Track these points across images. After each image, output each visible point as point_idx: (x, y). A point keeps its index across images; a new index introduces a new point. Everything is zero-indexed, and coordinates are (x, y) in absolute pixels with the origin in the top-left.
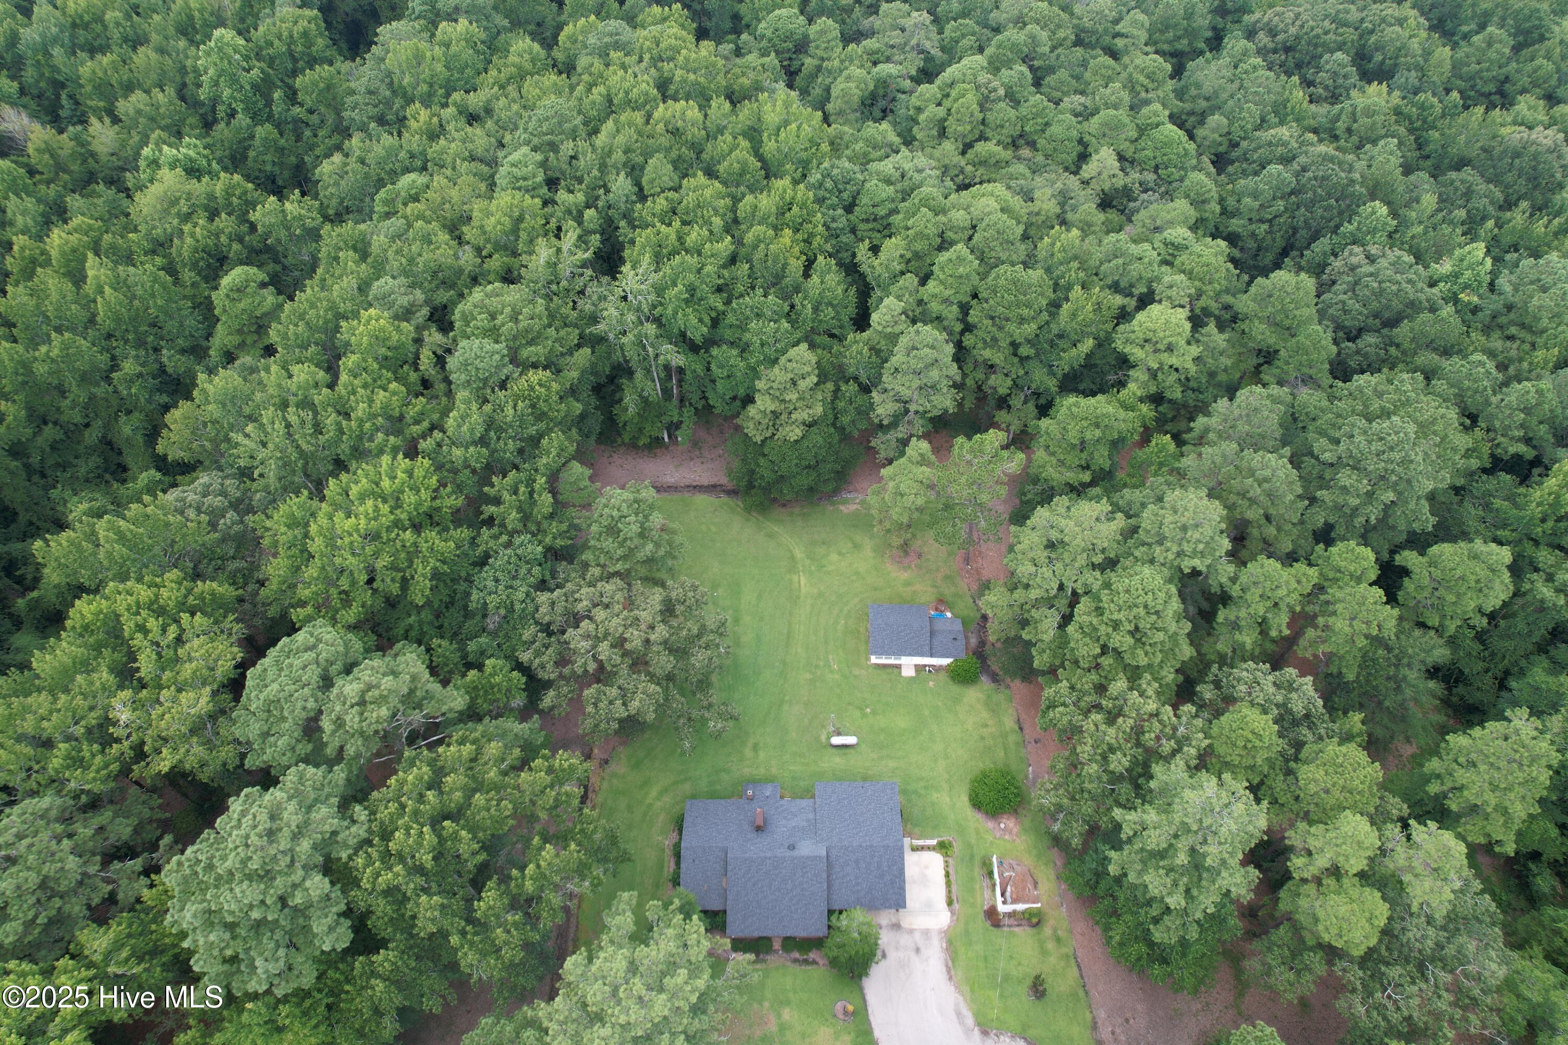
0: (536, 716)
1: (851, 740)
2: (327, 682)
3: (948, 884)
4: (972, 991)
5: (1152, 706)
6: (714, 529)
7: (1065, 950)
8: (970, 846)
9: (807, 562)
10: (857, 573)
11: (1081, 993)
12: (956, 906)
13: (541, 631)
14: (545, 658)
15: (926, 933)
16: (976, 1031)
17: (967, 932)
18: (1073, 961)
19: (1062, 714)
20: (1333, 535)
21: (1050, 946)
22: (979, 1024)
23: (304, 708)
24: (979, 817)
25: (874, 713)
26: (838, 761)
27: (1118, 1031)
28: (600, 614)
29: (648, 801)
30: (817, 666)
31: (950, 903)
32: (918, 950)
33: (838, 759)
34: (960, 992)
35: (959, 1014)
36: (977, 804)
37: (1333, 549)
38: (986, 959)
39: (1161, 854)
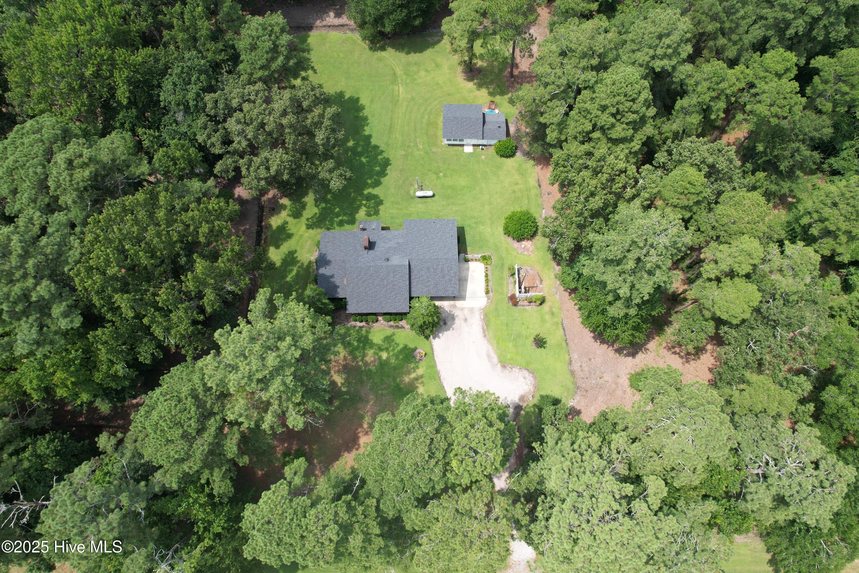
1: (430, 193)
3: (487, 281)
4: (498, 343)
5: (621, 165)
6: (342, 55)
7: (556, 320)
8: (502, 258)
9: (404, 77)
10: (438, 84)
11: (564, 344)
12: (491, 294)
14: (213, 139)
15: (472, 310)
16: (499, 365)
17: (496, 309)
18: (560, 326)
19: (562, 172)
20: (768, 46)
21: (547, 317)
22: (500, 362)
23: (36, 173)
24: (510, 240)
25: (445, 176)
26: (420, 206)
27: (584, 365)
28: (246, 107)
29: (300, 233)
30: (409, 147)
31: (487, 292)
32: (466, 320)
34: (491, 344)
35: (489, 356)
36: (507, 232)
37: (767, 55)
38: (507, 325)
39: (619, 262)
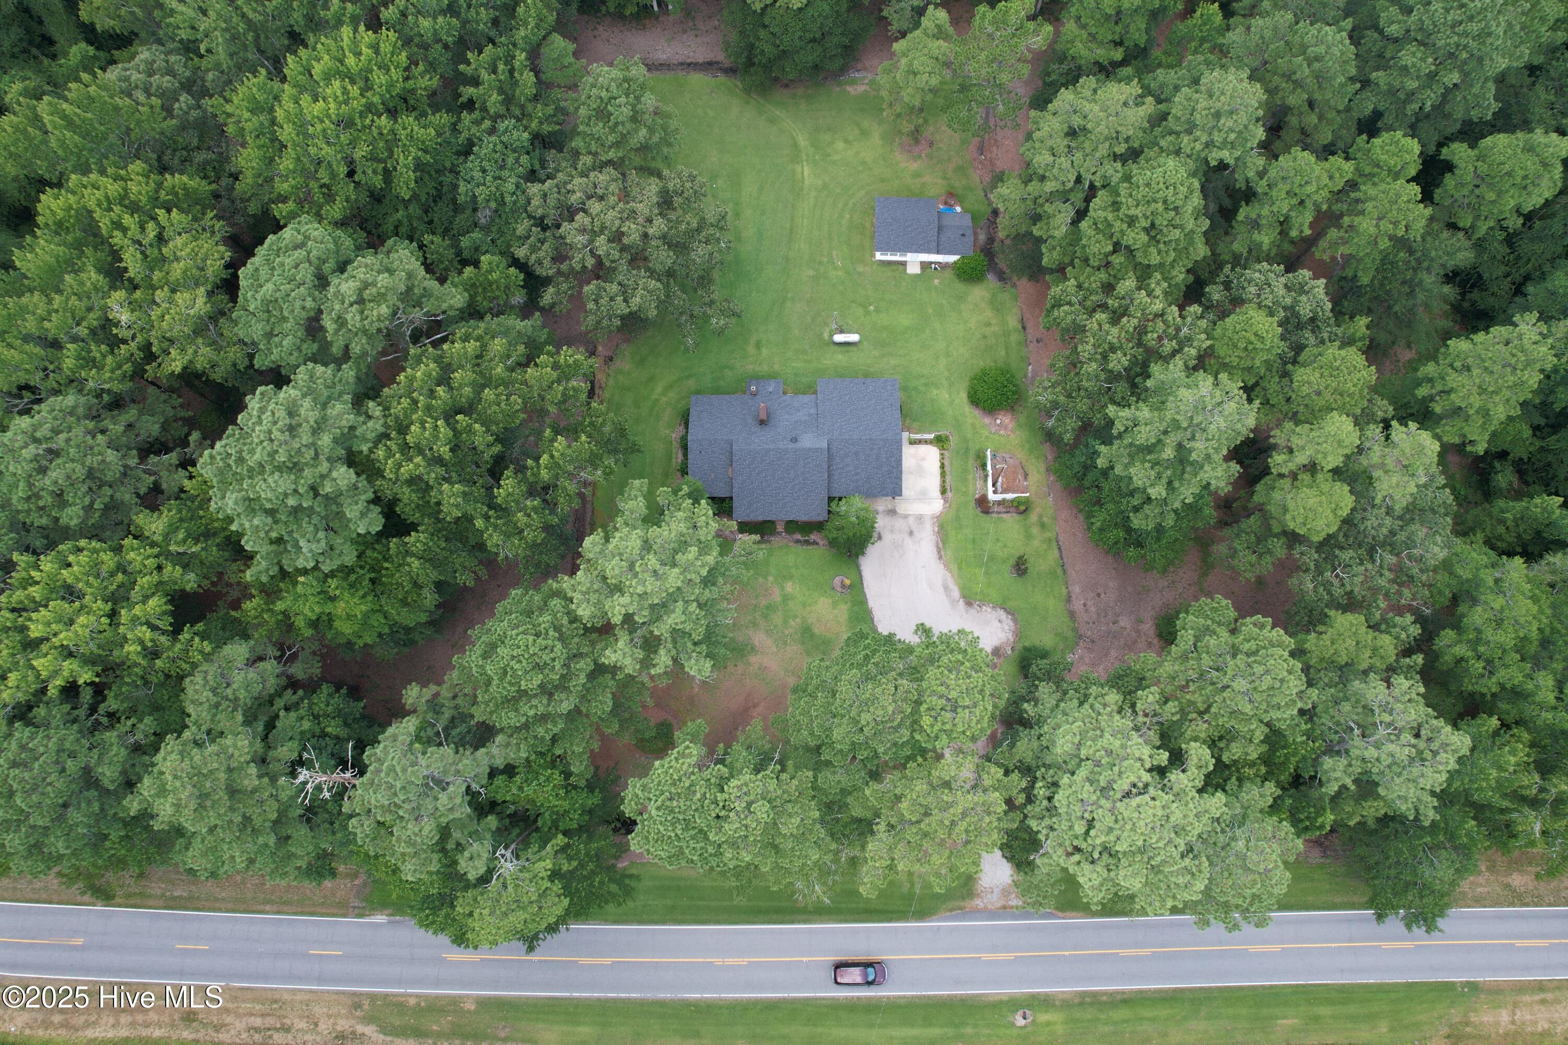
0: (537, 314)
1: (854, 338)
2: (322, 282)
3: (943, 475)
4: (960, 569)
5: (1158, 306)
6: (711, 113)
7: (1048, 534)
8: (965, 440)
9: (811, 150)
10: (864, 163)
11: (1060, 572)
12: (949, 494)
13: (535, 225)
14: (542, 254)
15: (920, 518)
16: (961, 602)
17: (958, 518)
18: (1054, 544)
19: (1067, 313)
20: (1379, 124)
21: (1035, 531)
22: (964, 596)
23: (303, 308)
24: (977, 413)
25: (877, 310)
26: (840, 358)
27: (1089, 603)
28: (595, 207)
29: (654, 397)
30: (820, 263)
31: (943, 491)
32: (911, 533)
33: (840, 357)
34: (950, 571)
35: (946, 588)
36: (975, 401)
37: (1376, 141)
38: (974, 541)
39: (1149, 449)
